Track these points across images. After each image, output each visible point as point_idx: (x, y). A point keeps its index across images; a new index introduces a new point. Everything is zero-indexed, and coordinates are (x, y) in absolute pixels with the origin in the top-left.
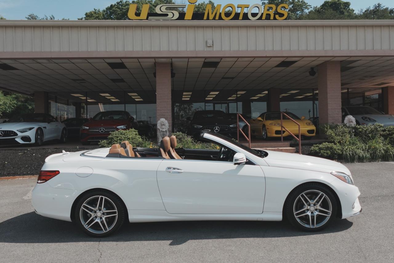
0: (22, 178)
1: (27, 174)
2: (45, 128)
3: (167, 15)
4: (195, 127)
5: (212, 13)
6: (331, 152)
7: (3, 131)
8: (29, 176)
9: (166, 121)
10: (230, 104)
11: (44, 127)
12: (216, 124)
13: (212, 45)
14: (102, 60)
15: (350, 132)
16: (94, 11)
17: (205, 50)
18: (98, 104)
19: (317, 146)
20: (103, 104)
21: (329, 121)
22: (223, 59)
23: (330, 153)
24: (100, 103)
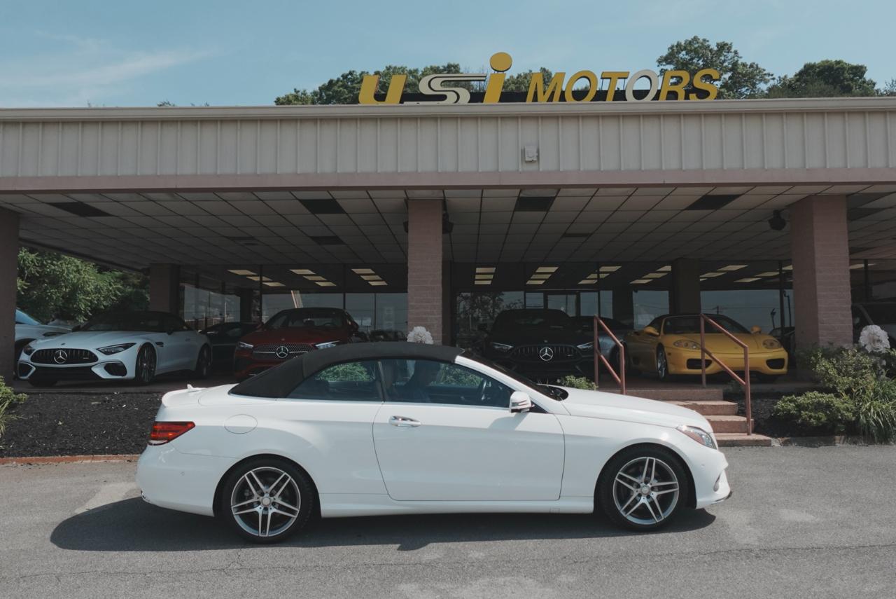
0: (89, 461)
1: (103, 452)
2: (160, 344)
3: (443, 98)
4: (497, 347)
5: (544, 92)
6: (826, 415)
7: (67, 350)
8: (107, 456)
9: (428, 333)
10: (582, 295)
11: (158, 343)
12: (546, 341)
13: (535, 159)
14: (288, 193)
15: (874, 366)
16: (293, 92)
17: (520, 170)
18: (291, 293)
19: (791, 401)
20: (301, 293)
21: (820, 338)
22: (563, 192)
23: (824, 419)
24: (293, 289)
